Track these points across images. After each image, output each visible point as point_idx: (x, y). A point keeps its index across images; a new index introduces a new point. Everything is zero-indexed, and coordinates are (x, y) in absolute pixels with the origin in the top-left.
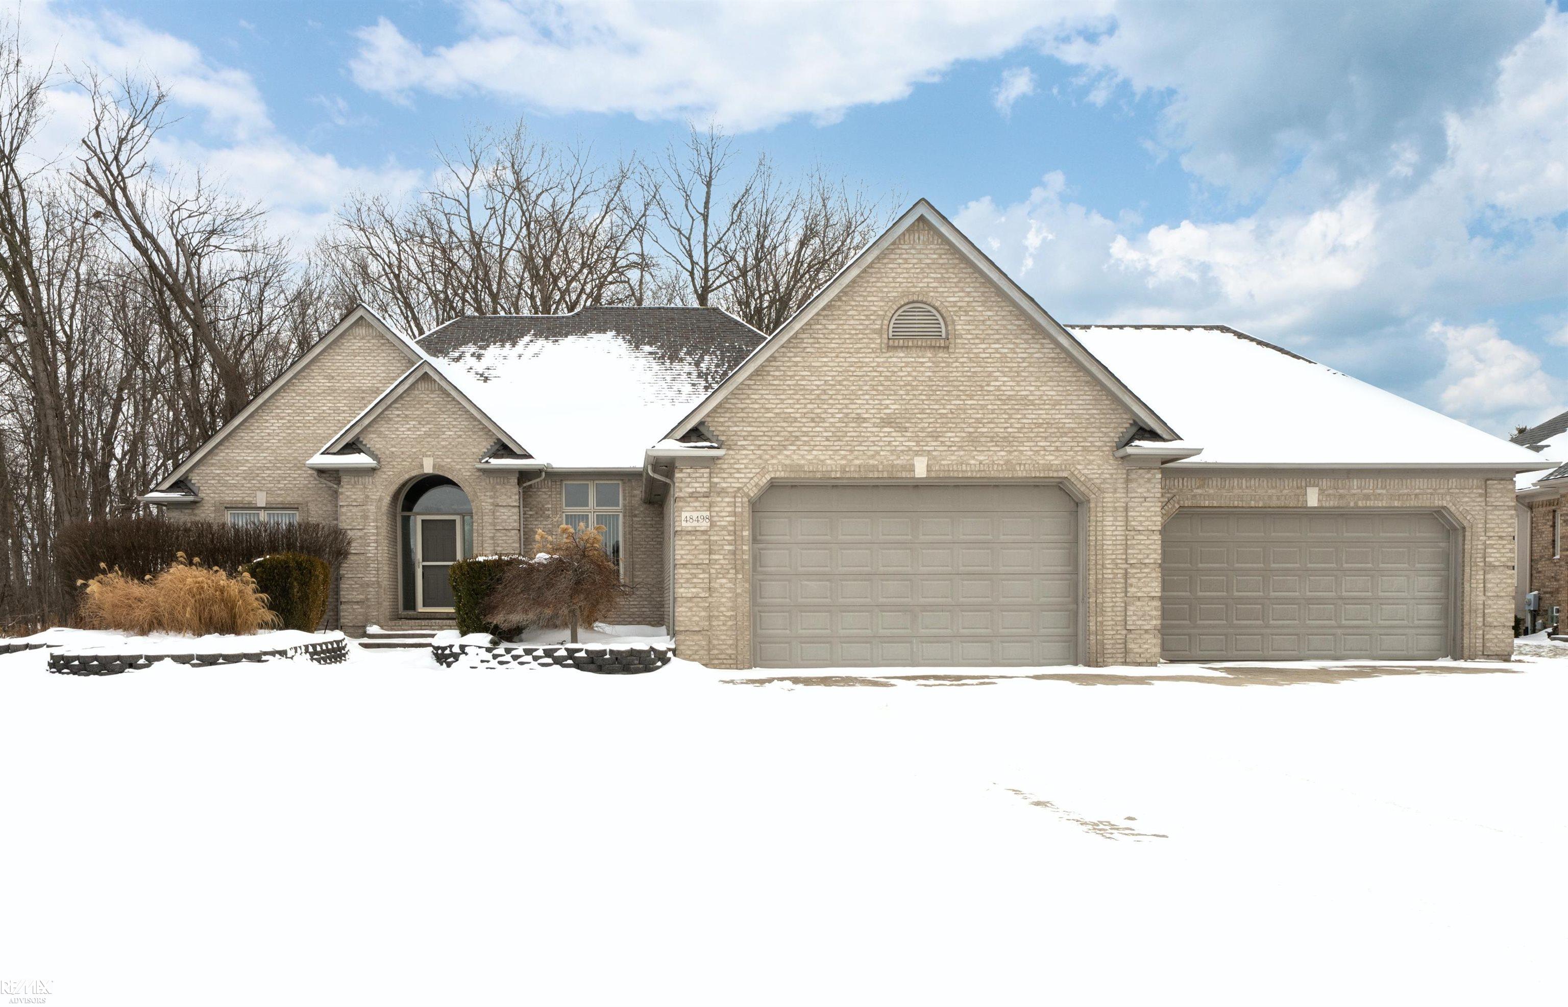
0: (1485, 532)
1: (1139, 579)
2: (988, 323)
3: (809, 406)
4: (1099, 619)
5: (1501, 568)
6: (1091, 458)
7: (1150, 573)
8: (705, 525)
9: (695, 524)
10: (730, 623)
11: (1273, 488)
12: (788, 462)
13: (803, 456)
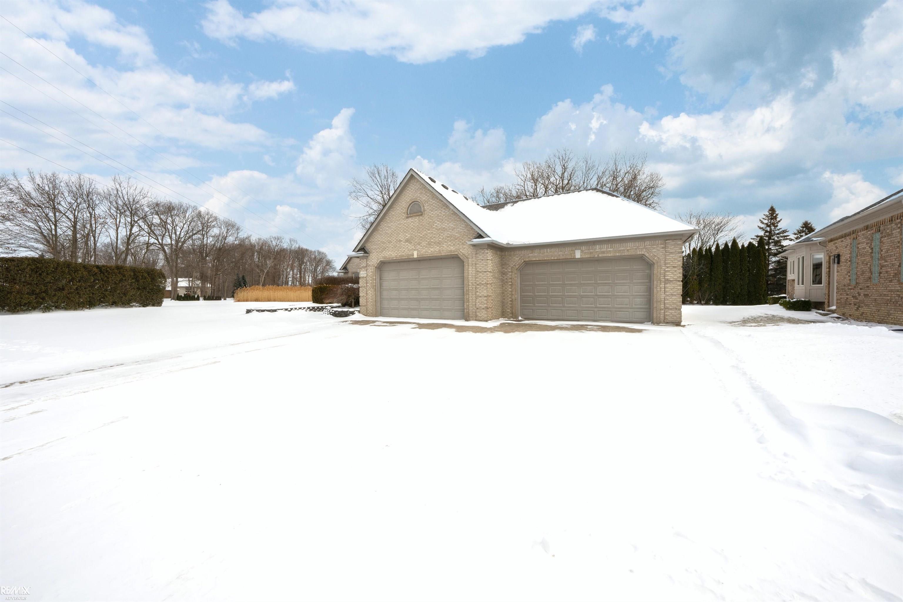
0: (665, 264)
1: (480, 289)
2: (434, 205)
3: (388, 238)
4: (467, 304)
5: (675, 282)
6: (465, 247)
7: (483, 287)
8: (365, 275)
9: (363, 275)
10: (371, 303)
11: (561, 251)
12: (383, 256)
13: (387, 253)
